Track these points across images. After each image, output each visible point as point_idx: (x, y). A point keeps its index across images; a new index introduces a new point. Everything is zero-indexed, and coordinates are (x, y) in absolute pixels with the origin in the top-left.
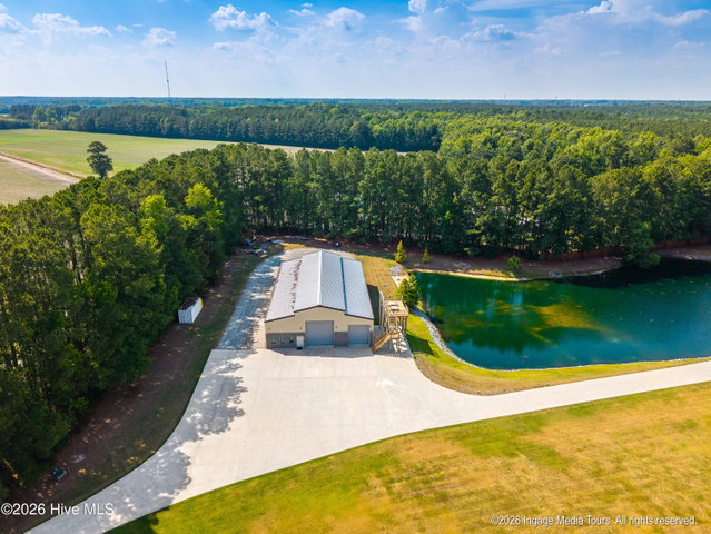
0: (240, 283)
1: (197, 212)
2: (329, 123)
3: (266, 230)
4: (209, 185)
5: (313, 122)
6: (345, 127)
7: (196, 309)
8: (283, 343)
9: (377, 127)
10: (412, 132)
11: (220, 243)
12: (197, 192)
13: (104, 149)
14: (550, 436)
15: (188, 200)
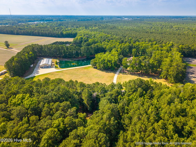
0: (37, 63)
1: (31, 55)
2: (54, 32)
3: (40, 56)
4: (32, 52)
5: (51, 32)
6: (58, 33)
7: (32, 65)
8: (42, 68)
9: (64, 33)
10: (71, 34)
11: (34, 58)
12: (31, 53)
13: (8, 42)
14: (63, 72)
15: (30, 54)
